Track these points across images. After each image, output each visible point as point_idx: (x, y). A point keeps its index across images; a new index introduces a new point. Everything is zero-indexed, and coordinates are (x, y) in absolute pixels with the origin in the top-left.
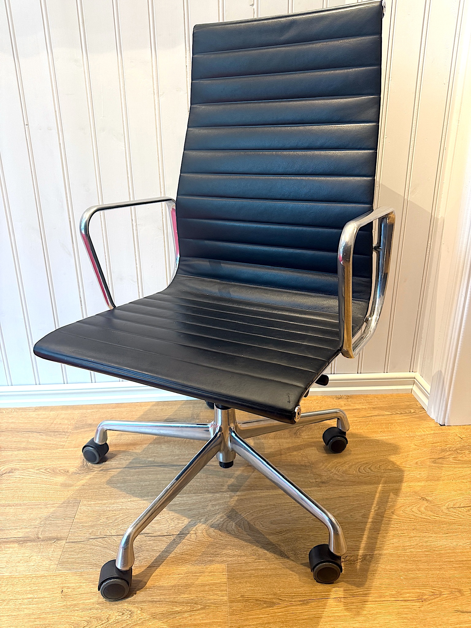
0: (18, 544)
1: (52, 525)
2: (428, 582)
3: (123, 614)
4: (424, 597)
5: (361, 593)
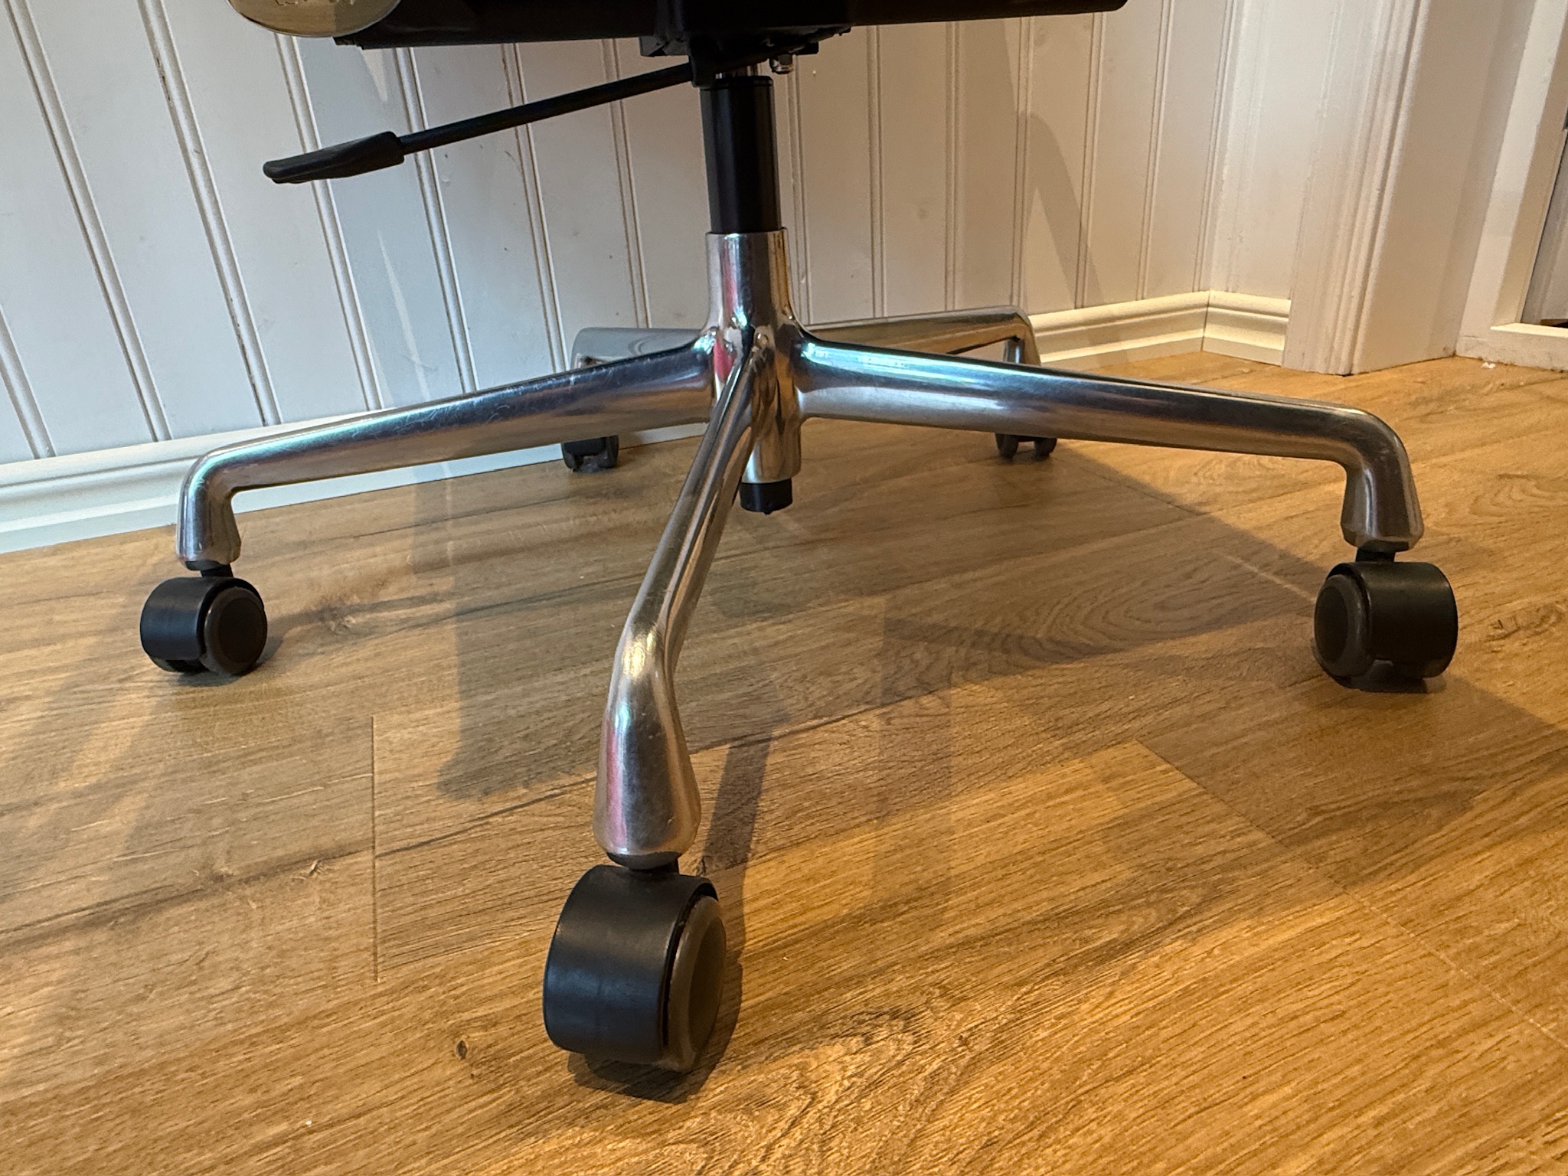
1: (274, 818)
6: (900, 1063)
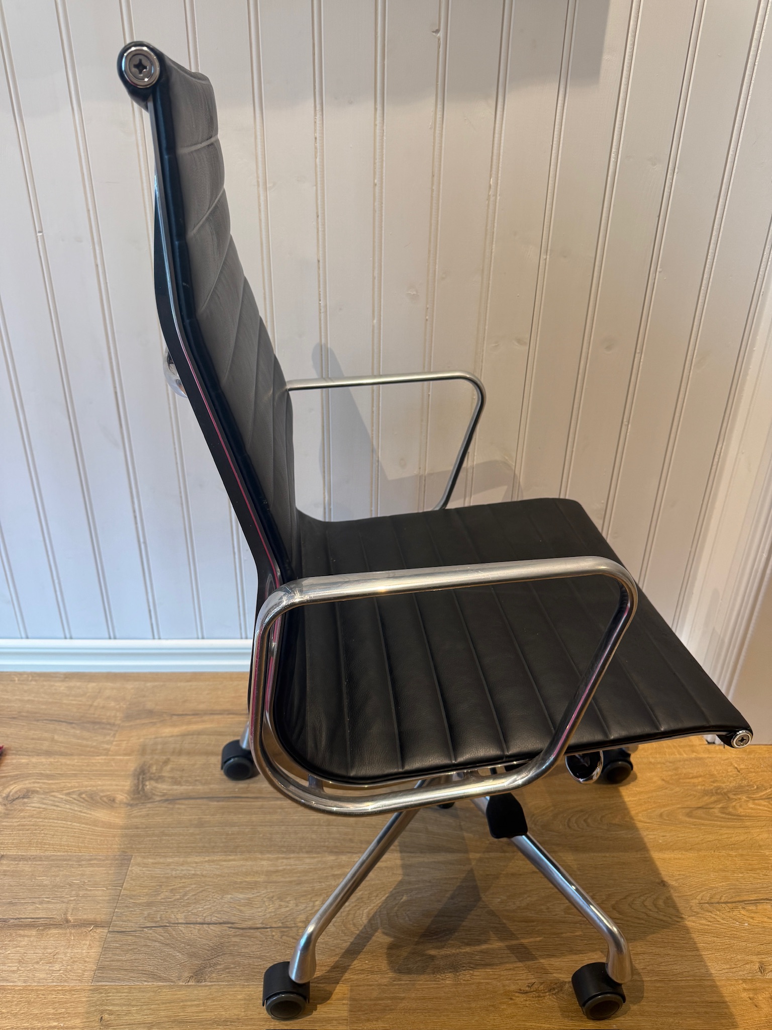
0: (37, 931)
1: (89, 899)
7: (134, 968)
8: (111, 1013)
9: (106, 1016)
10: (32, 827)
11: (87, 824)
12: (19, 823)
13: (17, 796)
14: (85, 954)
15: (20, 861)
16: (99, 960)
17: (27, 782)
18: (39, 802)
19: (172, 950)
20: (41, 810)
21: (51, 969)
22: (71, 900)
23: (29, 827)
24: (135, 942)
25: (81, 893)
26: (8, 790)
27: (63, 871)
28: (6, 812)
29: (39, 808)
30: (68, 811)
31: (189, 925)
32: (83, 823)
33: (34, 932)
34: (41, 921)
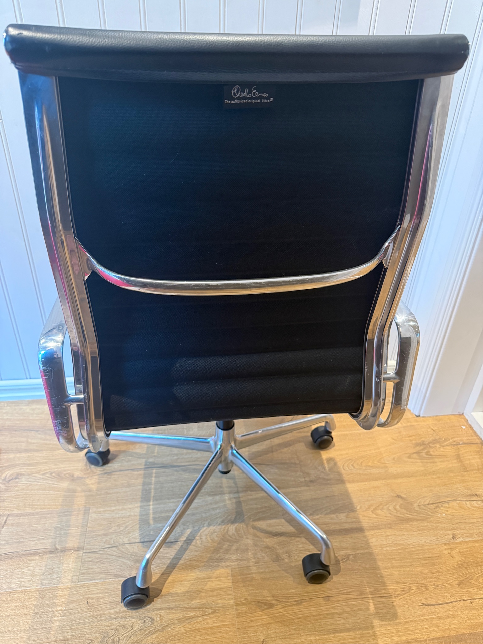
0: (39, 556)
2: (401, 578)
3: (145, 622)
4: (397, 593)
5: (345, 591)
6: (147, 627)
7: (103, 572)
8: (93, 598)
9: (90, 601)
10: (24, 496)
11: (58, 491)
12: (15, 494)
13: (11, 478)
14: (71, 567)
15: (20, 517)
16: (80, 569)
17: (16, 469)
18: (25, 481)
19: (123, 559)
20: (28, 485)
21: (52, 577)
22: (57, 537)
23: (22, 496)
24: (100, 557)
25: (62, 532)
26: (4, 475)
27: (48, 520)
28: (6, 488)
29: (27, 484)
30: (45, 484)
31: (131, 544)
32: (57, 491)
33: (37, 557)
34: (40, 551)
